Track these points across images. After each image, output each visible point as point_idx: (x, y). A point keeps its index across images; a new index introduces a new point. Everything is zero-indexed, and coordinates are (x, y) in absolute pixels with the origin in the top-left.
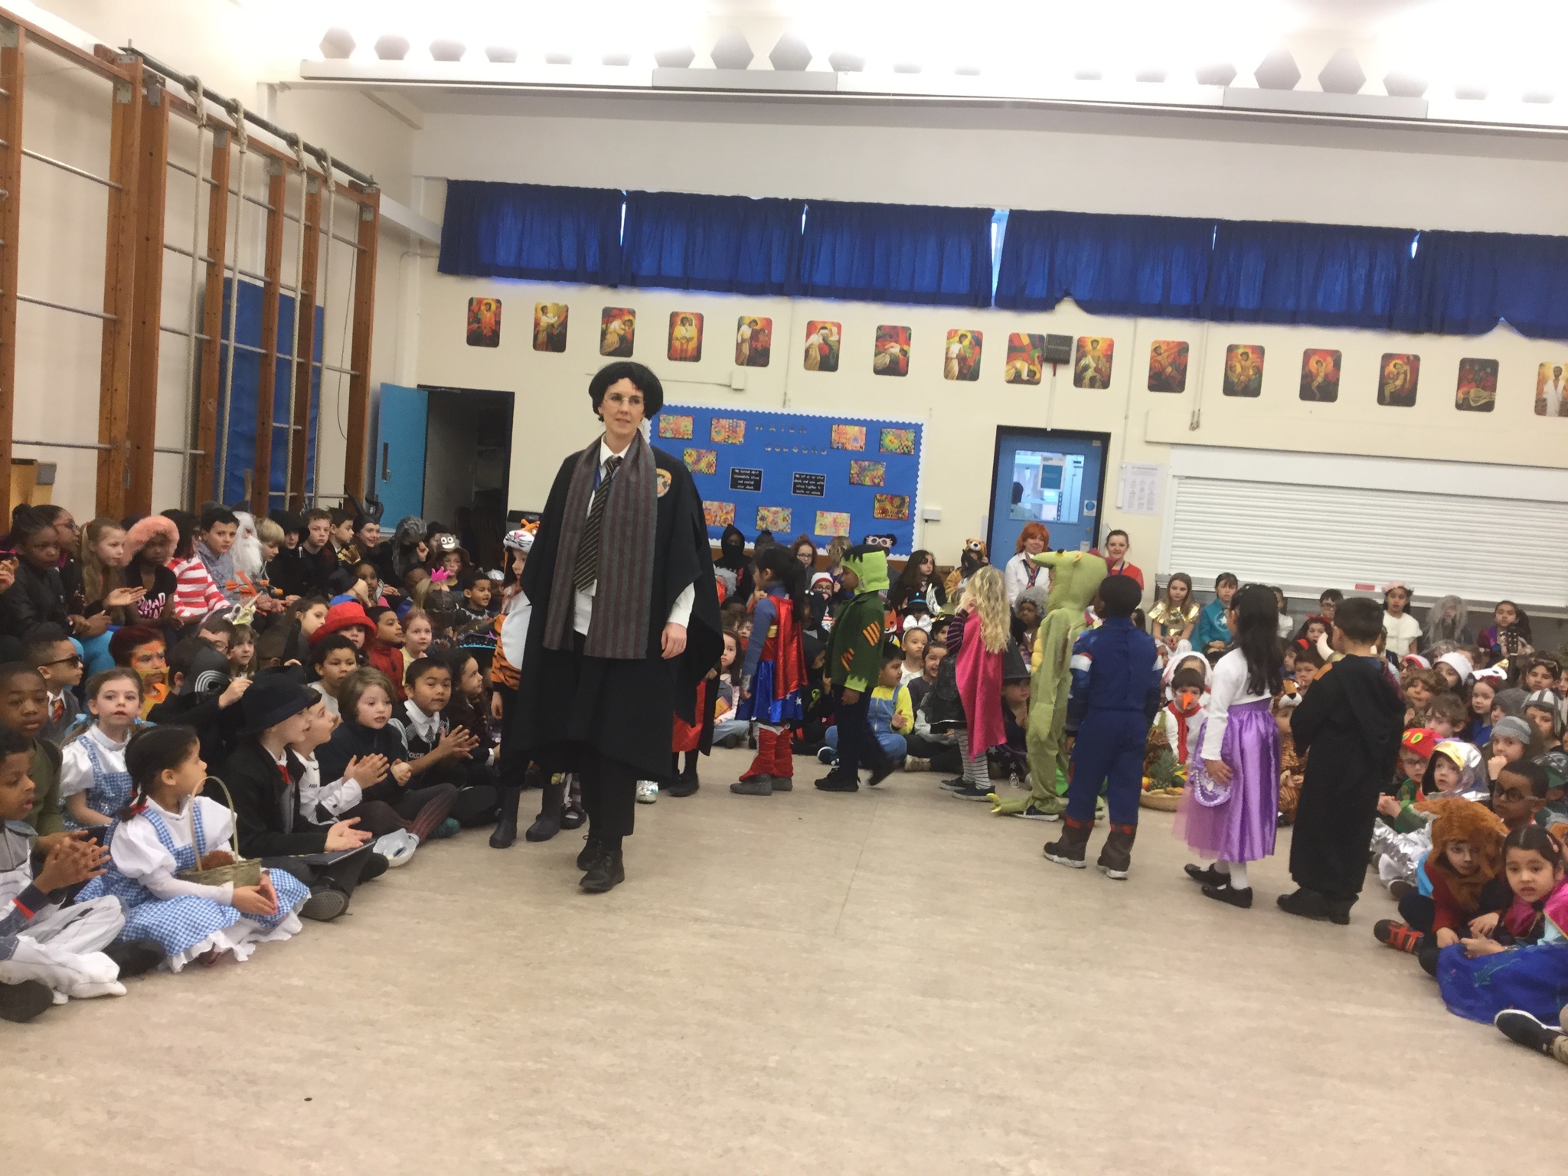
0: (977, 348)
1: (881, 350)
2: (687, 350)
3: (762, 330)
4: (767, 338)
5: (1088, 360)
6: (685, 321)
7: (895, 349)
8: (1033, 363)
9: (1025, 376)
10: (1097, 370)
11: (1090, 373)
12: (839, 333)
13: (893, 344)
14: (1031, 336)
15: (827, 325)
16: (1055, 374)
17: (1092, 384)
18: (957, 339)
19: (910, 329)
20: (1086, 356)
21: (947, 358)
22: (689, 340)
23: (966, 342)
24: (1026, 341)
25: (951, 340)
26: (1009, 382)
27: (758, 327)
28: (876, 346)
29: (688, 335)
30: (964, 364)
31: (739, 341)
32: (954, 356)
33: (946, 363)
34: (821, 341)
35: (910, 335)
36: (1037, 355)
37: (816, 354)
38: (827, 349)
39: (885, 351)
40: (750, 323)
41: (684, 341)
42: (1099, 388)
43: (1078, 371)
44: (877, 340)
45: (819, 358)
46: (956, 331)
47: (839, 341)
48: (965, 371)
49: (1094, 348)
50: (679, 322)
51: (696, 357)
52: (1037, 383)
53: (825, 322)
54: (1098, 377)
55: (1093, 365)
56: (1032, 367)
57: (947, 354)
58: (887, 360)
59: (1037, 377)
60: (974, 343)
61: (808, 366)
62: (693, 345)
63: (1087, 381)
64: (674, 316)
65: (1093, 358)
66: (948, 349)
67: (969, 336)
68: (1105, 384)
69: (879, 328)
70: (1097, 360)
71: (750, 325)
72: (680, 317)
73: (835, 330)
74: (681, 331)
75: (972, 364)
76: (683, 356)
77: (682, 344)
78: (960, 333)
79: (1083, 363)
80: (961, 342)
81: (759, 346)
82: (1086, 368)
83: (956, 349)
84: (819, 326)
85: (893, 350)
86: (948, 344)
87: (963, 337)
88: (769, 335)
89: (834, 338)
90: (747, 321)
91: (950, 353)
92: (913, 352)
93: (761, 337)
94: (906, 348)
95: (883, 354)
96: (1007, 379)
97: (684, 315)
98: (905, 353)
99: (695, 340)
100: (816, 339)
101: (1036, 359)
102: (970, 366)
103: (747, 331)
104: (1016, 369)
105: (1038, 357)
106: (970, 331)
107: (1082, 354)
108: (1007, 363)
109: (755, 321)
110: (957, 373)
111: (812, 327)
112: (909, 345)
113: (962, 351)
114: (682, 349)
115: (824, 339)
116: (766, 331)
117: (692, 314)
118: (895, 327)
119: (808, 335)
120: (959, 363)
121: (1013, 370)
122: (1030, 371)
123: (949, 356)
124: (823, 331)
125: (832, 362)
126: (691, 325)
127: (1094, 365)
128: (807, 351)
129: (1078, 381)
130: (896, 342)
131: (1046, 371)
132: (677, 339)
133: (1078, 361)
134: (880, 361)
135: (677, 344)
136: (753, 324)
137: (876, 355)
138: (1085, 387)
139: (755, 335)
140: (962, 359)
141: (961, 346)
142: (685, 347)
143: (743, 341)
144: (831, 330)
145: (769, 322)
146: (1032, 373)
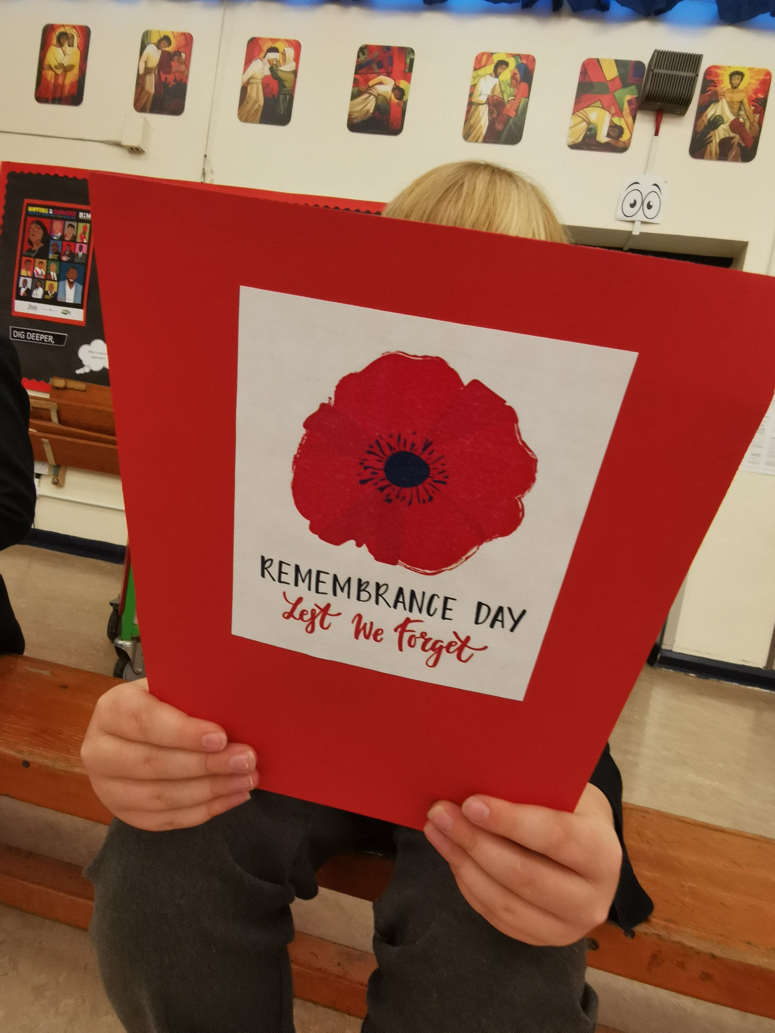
0: (524, 85)
1: (363, 88)
2: (63, 85)
3: (177, 53)
4: (183, 68)
5: (721, 109)
6: (63, 39)
7: (385, 86)
8: (619, 113)
9: (602, 137)
10: (736, 126)
11: (722, 132)
12: (297, 59)
13: (382, 78)
14: (620, 64)
15: (277, 45)
16: (657, 134)
17: (725, 152)
18: (490, 68)
19: (412, 51)
20: (717, 101)
21: (471, 104)
22: (66, 69)
23: (506, 75)
24: (611, 73)
25: (480, 72)
26: (574, 146)
27: (170, 49)
28: (356, 83)
29: (66, 62)
30: (498, 115)
31: (142, 71)
32: (483, 99)
33: (468, 112)
34: (267, 72)
35: (412, 61)
36: (628, 97)
37: (257, 94)
38: (275, 85)
39: (368, 90)
40: (160, 41)
41: (59, 72)
42: (735, 159)
43: (700, 129)
44: (356, 73)
45: (261, 101)
46: (490, 55)
47: (295, 73)
48: (499, 127)
49: (734, 87)
50: (54, 41)
51: (75, 97)
52: (624, 149)
53: (275, 40)
54: (737, 138)
55: (729, 117)
56: (616, 120)
57: (471, 95)
58: (371, 106)
59: (625, 138)
60: (518, 77)
61: (245, 116)
62: (72, 77)
63: (714, 147)
64: (48, 31)
65: (731, 104)
66: (473, 87)
67: (512, 63)
68: (748, 153)
69: (363, 50)
70: (737, 107)
71: (158, 45)
72: (57, 33)
73: (290, 52)
74: (56, 55)
75: (512, 114)
76: (58, 95)
77: (56, 75)
78: (496, 59)
79: (711, 112)
80: (496, 74)
81: (171, 78)
82: (715, 123)
83: (487, 86)
84: (265, 48)
85: (381, 89)
86: (474, 78)
87: (502, 64)
88: (187, 62)
89: (289, 67)
90: (155, 38)
91: (477, 92)
92: (415, 91)
93: (175, 65)
94: (403, 84)
95: (366, 95)
96: (571, 140)
97: (62, 30)
98: (400, 93)
99: (76, 71)
100: (259, 68)
101: (626, 106)
102: (509, 118)
103: (153, 55)
104: (589, 123)
105: (630, 102)
106: (514, 56)
107: (711, 97)
108: (575, 112)
109: (166, 39)
110: (484, 131)
111: (254, 48)
112: (408, 79)
113: (498, 89)
114: (56, 85)
115: (271, 69)
116: (183, 55)
117: (74, 27)
118: (388, 49)
119: (248, 62)
120: (491, 113)
121: (584, 125)
122: (613, 126)
123: (475, 99)
124: (272, 56)
125: (282, 107)
126: (71, 45)
127: (732, 118)
128: (244, 90)
129: (698, 148)
130: (389, 74)
131: (643, 125)
132: (50, 68)
133: (702, 109)
134: (358, 108)
135: (50, 75)
136: (164, 42)
137: (354, 97)
138: (711, 159)
139: (166, 60)
140: (496, 104)
141: (496, 81)
142: (60, 81)
143: (148, 71)
144: (284, 54)
145: (188, 39)
146: (616, 131)
